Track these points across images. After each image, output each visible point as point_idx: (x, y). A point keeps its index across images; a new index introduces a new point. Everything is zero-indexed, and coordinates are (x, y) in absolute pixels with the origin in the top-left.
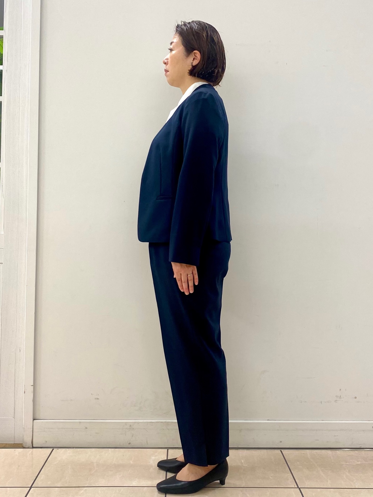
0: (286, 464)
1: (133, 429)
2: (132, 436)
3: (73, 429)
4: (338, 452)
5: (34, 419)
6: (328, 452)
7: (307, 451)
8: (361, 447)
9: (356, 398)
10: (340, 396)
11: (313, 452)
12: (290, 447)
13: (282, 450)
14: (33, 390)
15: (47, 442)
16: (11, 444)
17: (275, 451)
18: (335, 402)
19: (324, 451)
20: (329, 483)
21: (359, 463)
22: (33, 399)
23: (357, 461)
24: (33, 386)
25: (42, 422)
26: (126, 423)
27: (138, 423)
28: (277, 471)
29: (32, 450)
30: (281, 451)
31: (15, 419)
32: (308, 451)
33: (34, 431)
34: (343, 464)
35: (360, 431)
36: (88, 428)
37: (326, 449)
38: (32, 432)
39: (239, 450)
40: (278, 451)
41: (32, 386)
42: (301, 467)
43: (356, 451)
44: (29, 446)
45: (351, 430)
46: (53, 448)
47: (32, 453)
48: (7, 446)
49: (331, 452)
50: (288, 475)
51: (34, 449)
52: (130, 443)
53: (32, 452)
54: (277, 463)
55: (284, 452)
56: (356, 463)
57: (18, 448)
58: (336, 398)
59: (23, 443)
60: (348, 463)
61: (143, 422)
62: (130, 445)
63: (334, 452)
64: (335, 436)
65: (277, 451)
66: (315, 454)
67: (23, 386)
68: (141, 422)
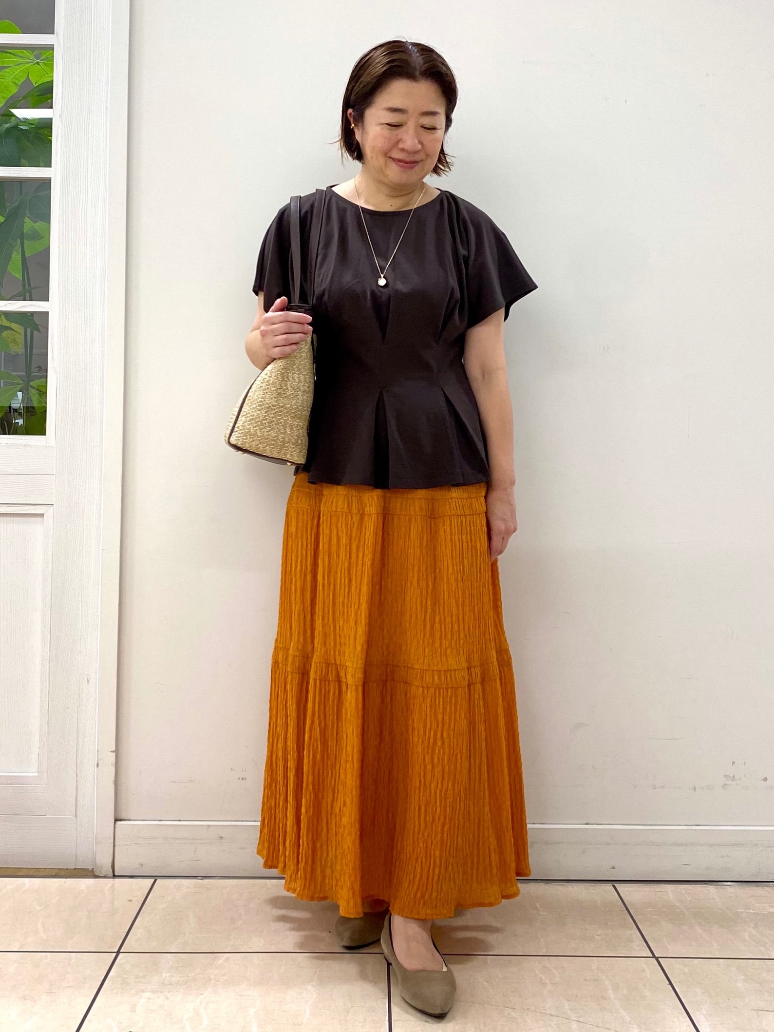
0: (626, 912)
3: (194, 839)
5: (116, 820)
6: (709, 889)
7: (665, 886)
9: (767, 779)
10: (734, 777)
11: (680, 890)
14: (114, 761)
15: (142, 865)
16: (70, 869)
17: (601, 886)
18: (724, 787)
22: (114, 779)
24: (114, 752)
25: (134, 825)
28: (609, 923)
29: (113, 881)
30: (614, 887)
31: (78, 819)
32: (669, 887)
33: (117, 843)
34: (742, 912)
36: (224, 837)
37: (704, 883)
38: (112, 844)
40: (609, 887)
42: (658, 917)
43: (766, 888)
44: (106, 873)
45: (756, 844)
46: (156, 878)
47: (113, 888)
48: (63, 873)
49: (717, 888)
50: (632, 932)
51: (117, 880)
53: (113, 885)
54: (606, 909)
55: (621, 887)
56: (768, 911)
57: (87, 877)
58: (725, 779)
59: (94, 868)
60: (751, 911)
64: (722, 857)
66: (683, 892)
67: (94, 754)
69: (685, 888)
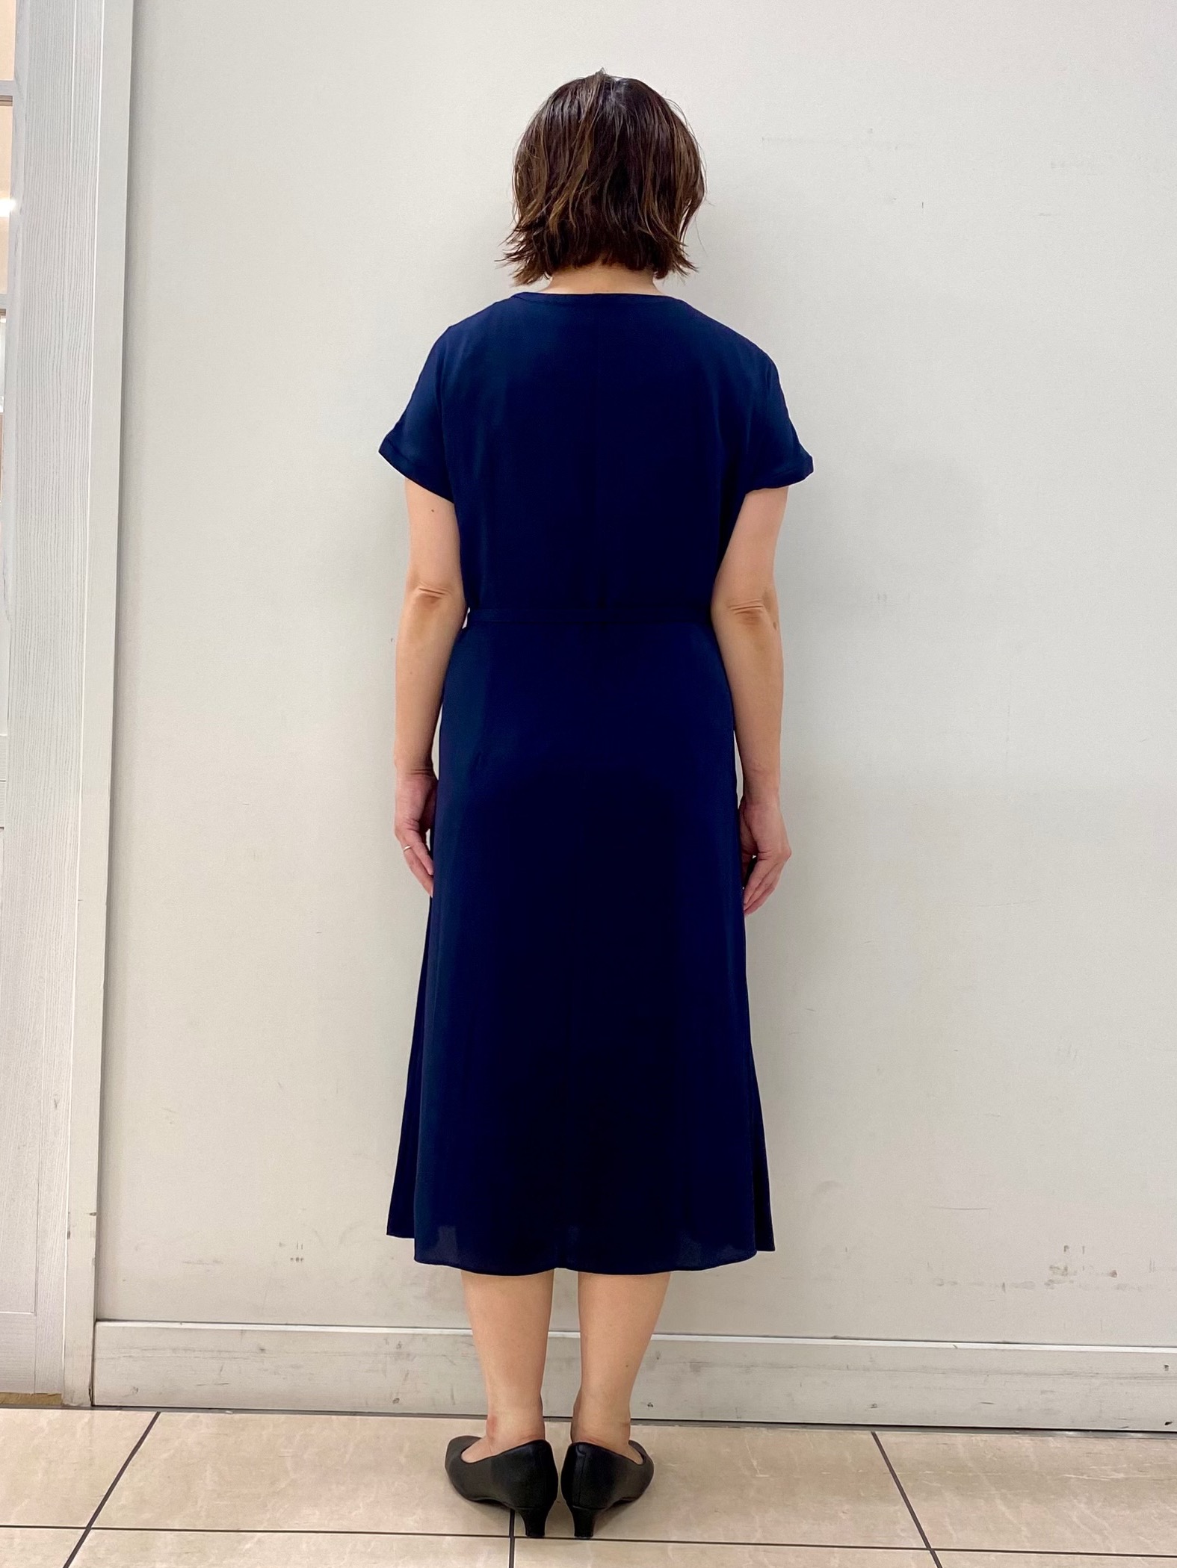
0: (891, 1475)
1: (408, 1355)
2: (405, 1380)
3: (219, 1351)
4: (1053, 1442)
5: (97, 1320)
6: (1021, 1441)
7: (956, 1436)
8: (1127, 1427)
9: (1116, 1274)
10: (1066, 1269)
11: (974, 1441)
12: (901, 1422)
13: (877, 1433)
14: (95, 1230)
15: (137, 1390)
16: (26, 1394)
17: (854, 1434)
18: (1049, 1285)
19: (1006, 1439)
20: (1026, 1537)
21: (1121, 1476)
22: (94, 1256)
23: (1115, 1471)
24: (95, 1214)
25: (124, 1327)
26: (386, 1338)
27: (425, 1337)
28: (862, 1494)
29: (91, 1413)
30: (875, 1436)
31: (39, 1316)
32: (960, 1438)
33: (97, 1355)
34: (1070, 1478)
35: (1127, 1378)
36: (266, 1348)
37: (1012, 1431)
38: (91, 1358)
39: (742, 1430)
40: (866, 1436)
41: (91, 1214)
42: (939, 1485)
43: (1109, 1440)
44: (81, 1402)
45: (1097, 1374)
46: (158, 1410)
47: (90, 1424)
48: (12, 1400)
49: (1031, 1440)
50: (897, 1508)
51: (97, 1413)
52: (398, 1399)
53: (89, 1420)
54: (860, 1471)
55: (884, 1436)
56: (1111, 1477)
57: (50, 1407)
58: (1051, 1272)
59: (62, 1393)
60: (1085, 1477)
61: (441, 1335)
62: (396, 1405)
63: (1043, 1440)
64: (1043, 1392)
65: (865, 1434)
66: (981, 1445)
67: (63, 1215)
68: (435, 1335)
69: (983, 1439)
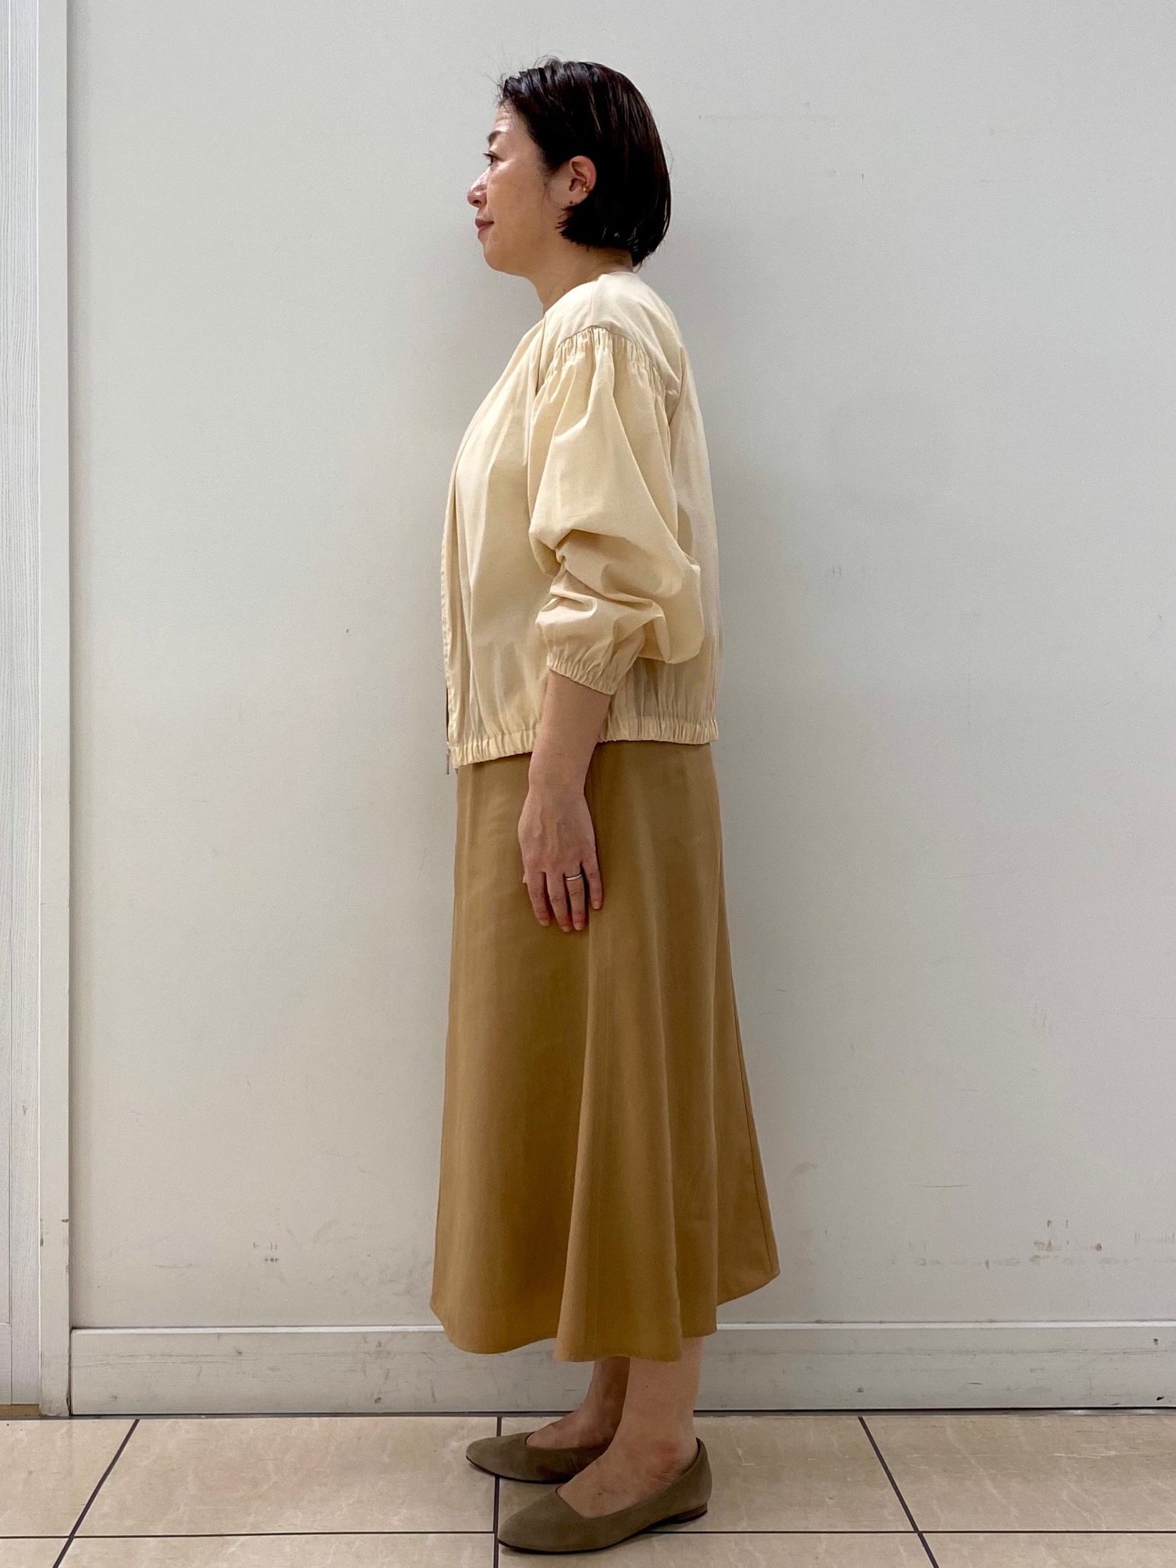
0: (878, 1459)
1: (389, 1353)
2: (386, 1379)
3: (197, 1356)
5: (73, 1328)
6: (1010, 1422)
7: (945, 1418)
9: (1101, 1247)
10: (1050, 1244)
11: (964, 1423)
12: (886, 1406)
13: (864, 1418)
14: (68, 1236)
15: (116, 1398)
16: (4, 1405)
17: (842, 1419)
18: (1036, 1261)
19: (995, 1419)
20: (1016, 1517)
21: (1113, 1453)
22: (68, 1263)
23: (1106, 1448)
24: (67, 1221)
25: (100, 1335)
26: (365, 1335)
27: (404, 1334)
28: (849, 1479)
29: (71, 1423)
30: (861, 1420)
31: (14, 1326)
32: (948, 1419)
33: (74, 1364)
34: (1061, 1456)
35: (1114, 1354)
36: (243, 1351)
37: (1003, 1412)
38: (67, 1366)
39: (727, 1419)
40: (854, 1421)
41: (63, 1221)
42: (927, 1468)
43: (1101, 1418)
44: (59, 1412)
45: (1086, 1350)
46: (137, 1417)
47: (70, 1434)
49: (1022, 1420)
50: (884, 1492)
51: (75, 1422)
52: (380, 1399)
53: (69, 1429)
54: (847, 1457)
55: (871, 1421)
56: (1102, 1455)
57: (28, 1417)
58: (1037, 1248)
59: (41, 1403)
60: (1075, 1455)
61: (419, 1332)
62: (378, 1404)
63: (1033, 1420)
64: (1033, 1370)
65: (851, 1419)
66: (970, 1427)
67: (36, 1223)
68: (414, 1332)
69: (974, 1420)
